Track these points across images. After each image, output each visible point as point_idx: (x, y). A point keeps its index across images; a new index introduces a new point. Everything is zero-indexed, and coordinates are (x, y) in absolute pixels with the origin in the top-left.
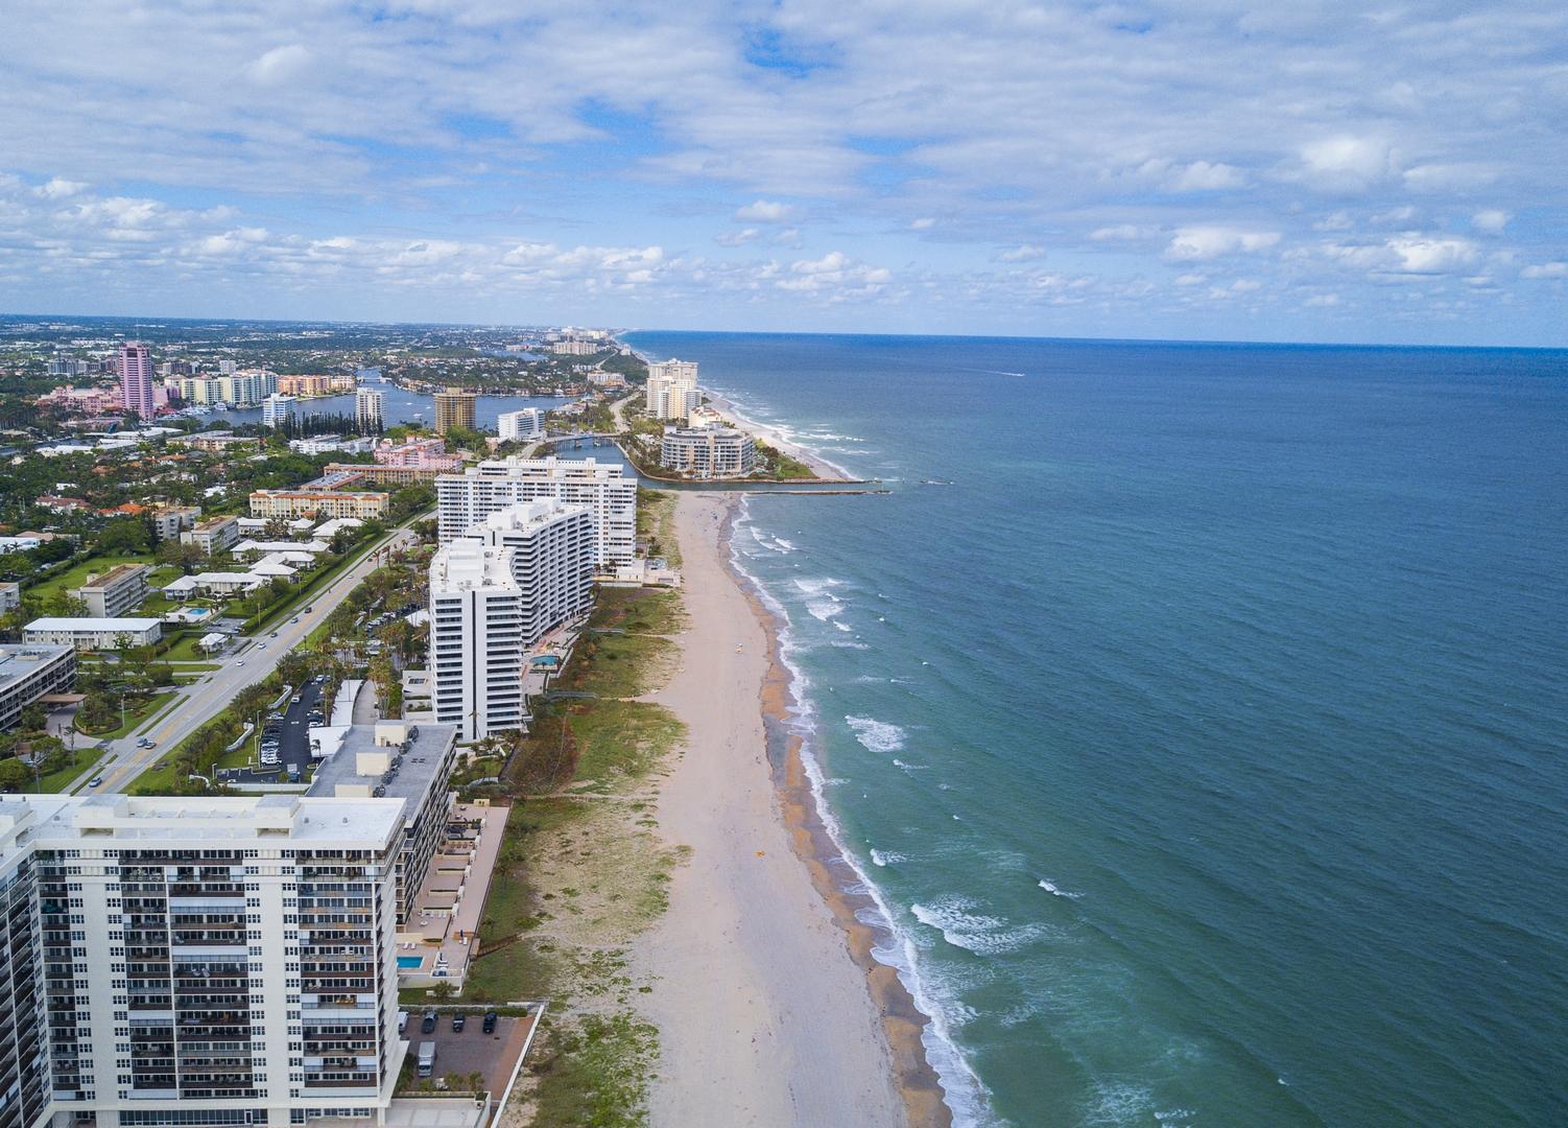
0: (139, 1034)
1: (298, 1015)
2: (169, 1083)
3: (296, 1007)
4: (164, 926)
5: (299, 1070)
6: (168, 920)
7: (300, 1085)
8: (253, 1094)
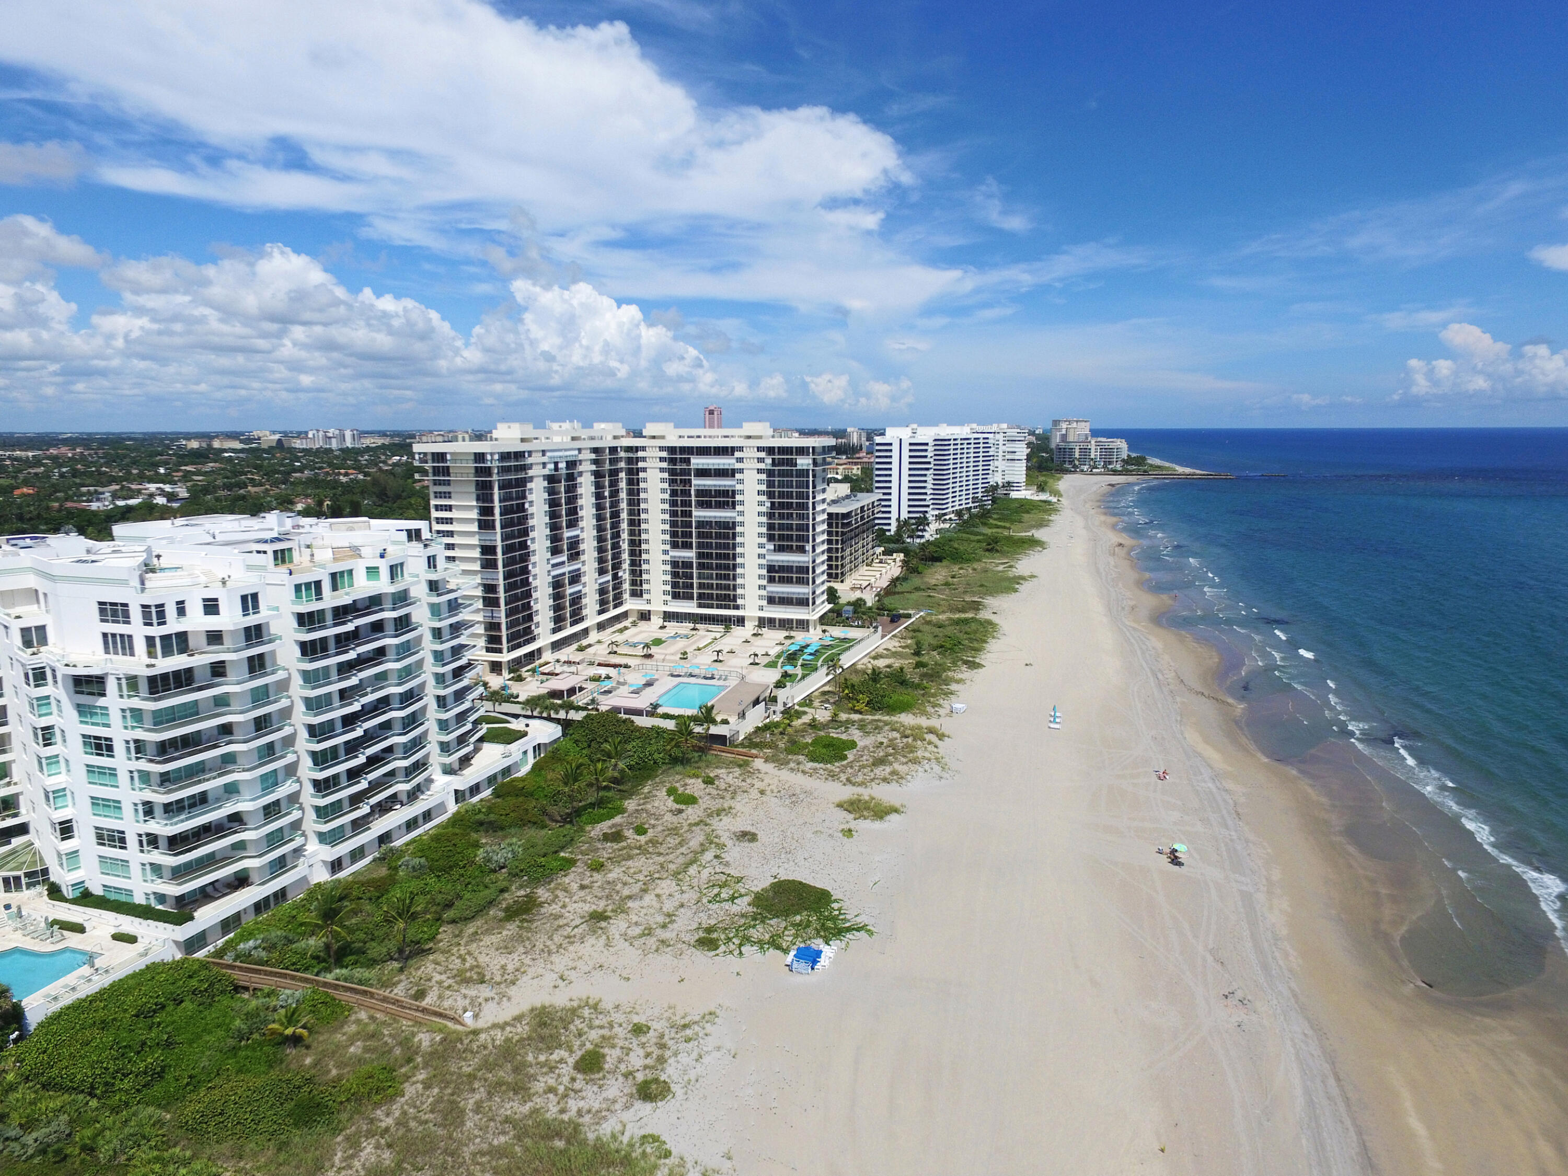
0: (675, 564)
1: (764, 556)
2: (690, 597)
3: (763, 551)
4: (690, 496)
5: (764, 593)
6: (693, 493)
7: (764, 603)
8: (737, 607)
